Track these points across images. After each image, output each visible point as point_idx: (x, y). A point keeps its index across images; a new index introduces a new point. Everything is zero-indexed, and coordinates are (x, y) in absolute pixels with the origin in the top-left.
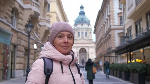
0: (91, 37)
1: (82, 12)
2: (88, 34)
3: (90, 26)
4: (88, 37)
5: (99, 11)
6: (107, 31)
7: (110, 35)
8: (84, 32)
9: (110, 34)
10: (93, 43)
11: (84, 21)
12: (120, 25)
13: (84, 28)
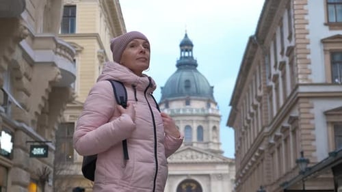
0: (219, 144)
1: (187, 60)
2: (209, 135)
3: (212, 105)
4: (207, 143)
5: (251, 39)
6: (279, 111)
7: (294, 120)
8: (195, 126)
9: (295, 113)
10: (225, 162)
11: (193, 88)
12: (330, 82)
13: (194, 112)
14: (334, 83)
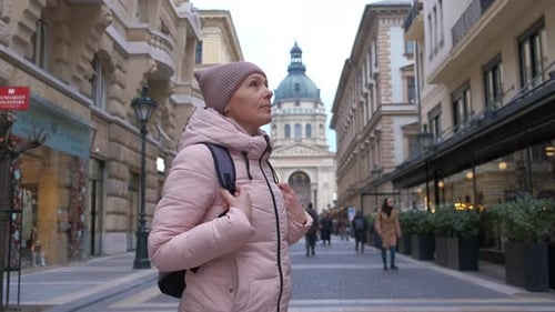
0: (324, 140)
1: (296, 66)
2: (315, 132)
3: (319, 106)
4: (315, 139)
5: (347, 61)
6: (369, 122)
7: (378, 133)
8: (304, 124)
9: (378, 128)
10: (330, 156)
11: (302, 91)
12: (407, 102)
13: (303, 112)
14: (410, 103)
